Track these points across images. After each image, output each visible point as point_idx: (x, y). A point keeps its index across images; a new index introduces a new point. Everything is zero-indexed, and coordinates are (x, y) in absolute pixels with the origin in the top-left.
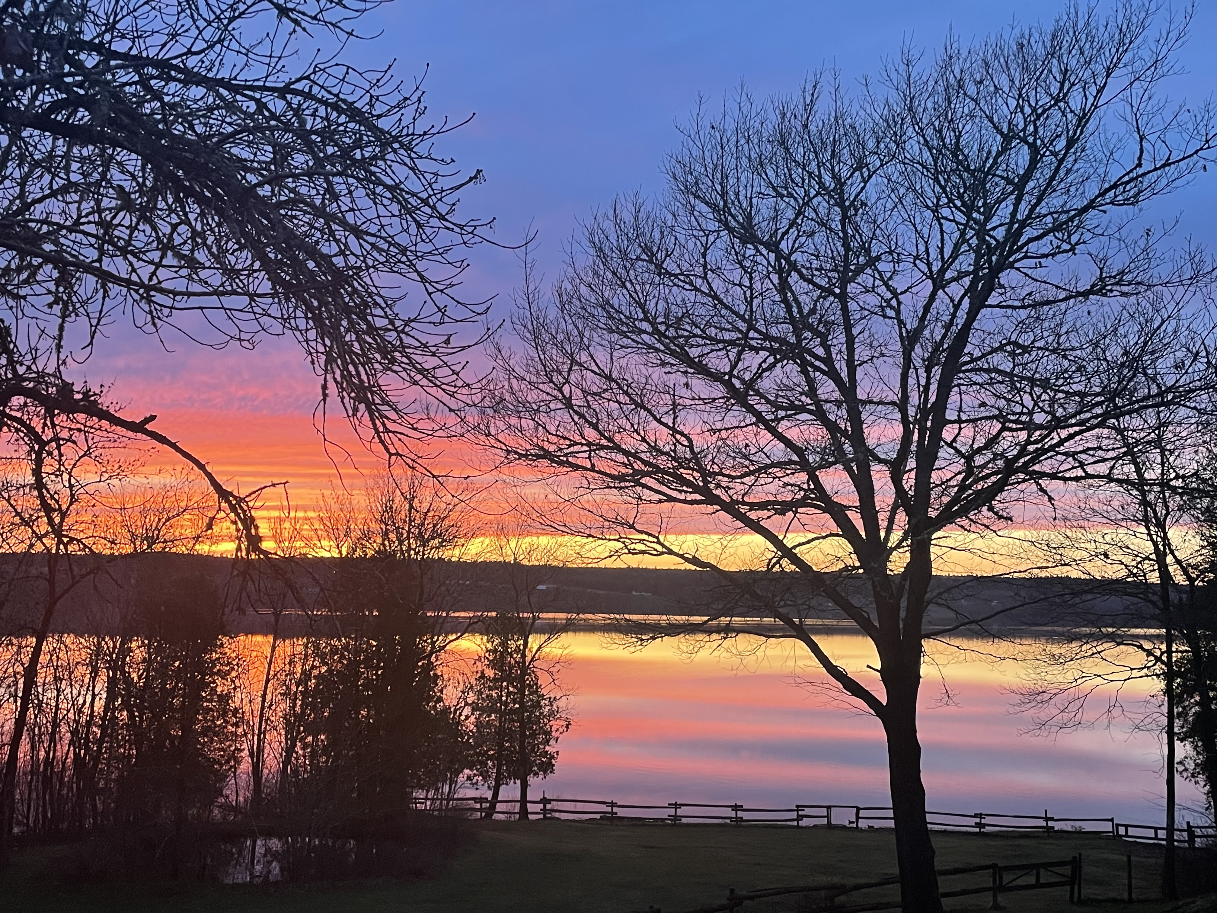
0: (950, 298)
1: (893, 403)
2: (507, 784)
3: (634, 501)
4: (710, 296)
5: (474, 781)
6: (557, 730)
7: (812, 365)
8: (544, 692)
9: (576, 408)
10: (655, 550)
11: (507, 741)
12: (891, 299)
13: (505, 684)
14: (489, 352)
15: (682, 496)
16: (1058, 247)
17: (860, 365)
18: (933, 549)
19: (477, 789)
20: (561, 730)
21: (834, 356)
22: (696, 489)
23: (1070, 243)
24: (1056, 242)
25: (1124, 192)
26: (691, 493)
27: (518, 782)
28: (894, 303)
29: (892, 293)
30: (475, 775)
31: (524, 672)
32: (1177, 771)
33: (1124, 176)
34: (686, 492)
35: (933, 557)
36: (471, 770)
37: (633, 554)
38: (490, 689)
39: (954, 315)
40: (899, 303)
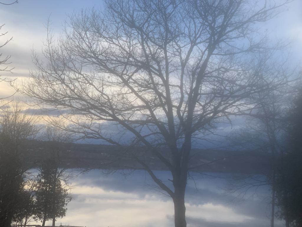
0: (201, 51)
1: (178, 86)
2: (48, 221)
3: (91, 119)
4: (118, 46)
5: (36, 219)
6: (67, 201)
7: (153, 72)
8: (63, 187)
9: (66, 84)
10: (96, 137)
11: (49, 205)
12: (178, 49)
13: (48, 185)
14: (34, 61)
15: (105, 118)
16: (239, 35)
17: (170, 73)
18: (192, 139)
19: (37, 222)
20: (68, 201)
21: (162, 69)
22: (110, 115)
23: (243, 34)
24: (238, 33)
25: (261, 17)
26: (108, 116)
27: (52, 219)
28: (179, 50)
29: (178, 47)
30: (36, 217)
31: (55, 181)
32: (275, 216)
33: (260, 11)
34: (107, 116)
35: (192, 141)
36: (35, 215)
37: (88, 138)
38: (43, 186)
39: (202, 57)
40: (181, 50)
